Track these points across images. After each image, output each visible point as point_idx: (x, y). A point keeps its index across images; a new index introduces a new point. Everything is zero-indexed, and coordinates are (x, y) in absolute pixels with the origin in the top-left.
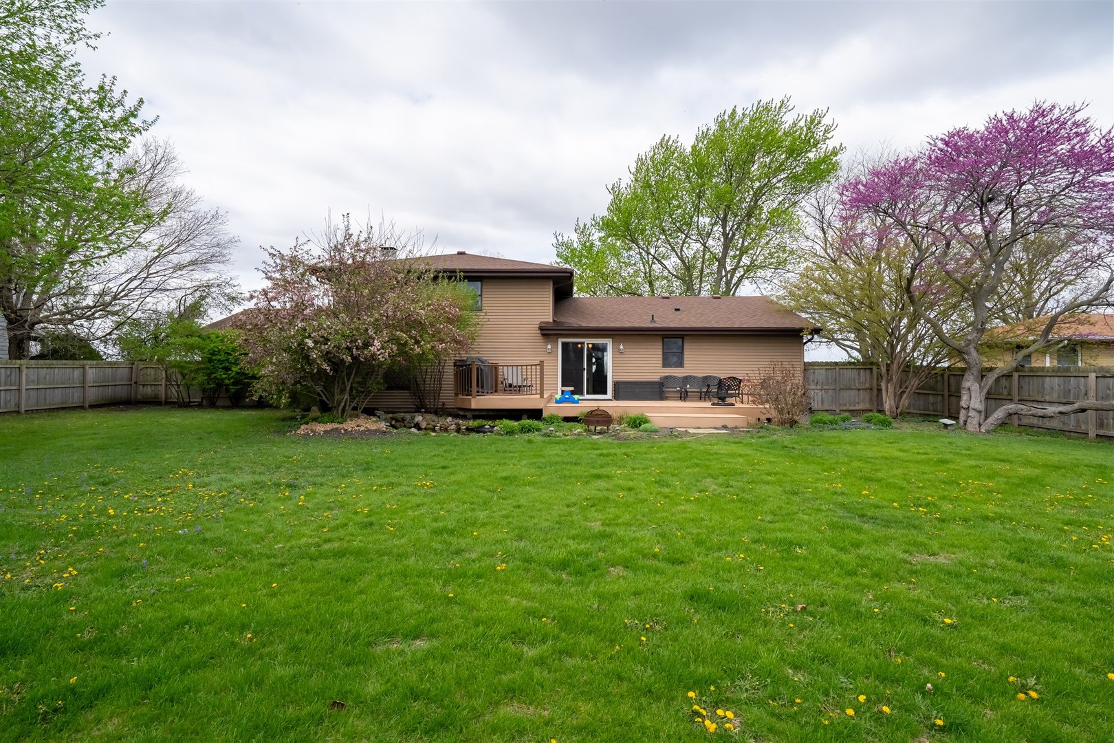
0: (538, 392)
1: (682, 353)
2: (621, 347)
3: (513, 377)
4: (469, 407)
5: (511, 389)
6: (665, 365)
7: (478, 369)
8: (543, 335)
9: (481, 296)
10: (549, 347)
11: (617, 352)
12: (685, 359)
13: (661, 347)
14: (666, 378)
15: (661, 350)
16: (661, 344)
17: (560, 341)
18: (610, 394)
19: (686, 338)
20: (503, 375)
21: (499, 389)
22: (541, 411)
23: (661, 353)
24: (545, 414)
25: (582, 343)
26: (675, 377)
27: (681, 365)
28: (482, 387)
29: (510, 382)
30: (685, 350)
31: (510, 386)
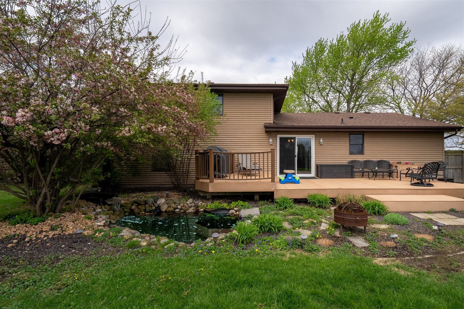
0: (270, 176)
1: (363, 145)
2: (321, 141)
3: (245, 162)
4: (206, 191)
5: (245, 172)
6: (351, 153)
7: (215, 156)
8: (266, 132)
9: (223, 104)
10: (271, 140)
11: (318, 144)
12: (365, 149)
13: (348, 141)
14: (352, 162)
15: (348, 143)
16: (348, 139)
17: (279, 136)
18: (313, 174)
19: (365, 134)
20: (238, 160)
21: (234, 170)
22: (272, 193)
23: (348, 145)
24: (276, 196)
25: (294, 138)
26: (358, 161)
27: (361, 152)
28: (219, 171)
29: (244, 166)
30: (365, 143)
31: (244, 169)
